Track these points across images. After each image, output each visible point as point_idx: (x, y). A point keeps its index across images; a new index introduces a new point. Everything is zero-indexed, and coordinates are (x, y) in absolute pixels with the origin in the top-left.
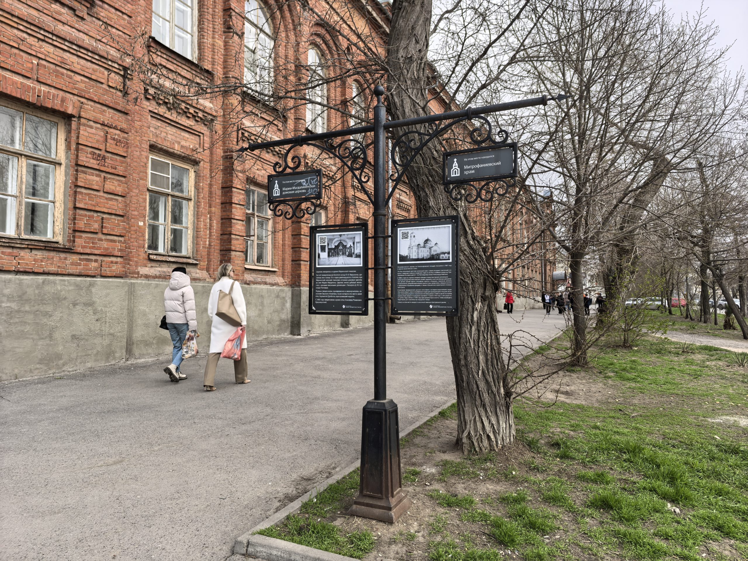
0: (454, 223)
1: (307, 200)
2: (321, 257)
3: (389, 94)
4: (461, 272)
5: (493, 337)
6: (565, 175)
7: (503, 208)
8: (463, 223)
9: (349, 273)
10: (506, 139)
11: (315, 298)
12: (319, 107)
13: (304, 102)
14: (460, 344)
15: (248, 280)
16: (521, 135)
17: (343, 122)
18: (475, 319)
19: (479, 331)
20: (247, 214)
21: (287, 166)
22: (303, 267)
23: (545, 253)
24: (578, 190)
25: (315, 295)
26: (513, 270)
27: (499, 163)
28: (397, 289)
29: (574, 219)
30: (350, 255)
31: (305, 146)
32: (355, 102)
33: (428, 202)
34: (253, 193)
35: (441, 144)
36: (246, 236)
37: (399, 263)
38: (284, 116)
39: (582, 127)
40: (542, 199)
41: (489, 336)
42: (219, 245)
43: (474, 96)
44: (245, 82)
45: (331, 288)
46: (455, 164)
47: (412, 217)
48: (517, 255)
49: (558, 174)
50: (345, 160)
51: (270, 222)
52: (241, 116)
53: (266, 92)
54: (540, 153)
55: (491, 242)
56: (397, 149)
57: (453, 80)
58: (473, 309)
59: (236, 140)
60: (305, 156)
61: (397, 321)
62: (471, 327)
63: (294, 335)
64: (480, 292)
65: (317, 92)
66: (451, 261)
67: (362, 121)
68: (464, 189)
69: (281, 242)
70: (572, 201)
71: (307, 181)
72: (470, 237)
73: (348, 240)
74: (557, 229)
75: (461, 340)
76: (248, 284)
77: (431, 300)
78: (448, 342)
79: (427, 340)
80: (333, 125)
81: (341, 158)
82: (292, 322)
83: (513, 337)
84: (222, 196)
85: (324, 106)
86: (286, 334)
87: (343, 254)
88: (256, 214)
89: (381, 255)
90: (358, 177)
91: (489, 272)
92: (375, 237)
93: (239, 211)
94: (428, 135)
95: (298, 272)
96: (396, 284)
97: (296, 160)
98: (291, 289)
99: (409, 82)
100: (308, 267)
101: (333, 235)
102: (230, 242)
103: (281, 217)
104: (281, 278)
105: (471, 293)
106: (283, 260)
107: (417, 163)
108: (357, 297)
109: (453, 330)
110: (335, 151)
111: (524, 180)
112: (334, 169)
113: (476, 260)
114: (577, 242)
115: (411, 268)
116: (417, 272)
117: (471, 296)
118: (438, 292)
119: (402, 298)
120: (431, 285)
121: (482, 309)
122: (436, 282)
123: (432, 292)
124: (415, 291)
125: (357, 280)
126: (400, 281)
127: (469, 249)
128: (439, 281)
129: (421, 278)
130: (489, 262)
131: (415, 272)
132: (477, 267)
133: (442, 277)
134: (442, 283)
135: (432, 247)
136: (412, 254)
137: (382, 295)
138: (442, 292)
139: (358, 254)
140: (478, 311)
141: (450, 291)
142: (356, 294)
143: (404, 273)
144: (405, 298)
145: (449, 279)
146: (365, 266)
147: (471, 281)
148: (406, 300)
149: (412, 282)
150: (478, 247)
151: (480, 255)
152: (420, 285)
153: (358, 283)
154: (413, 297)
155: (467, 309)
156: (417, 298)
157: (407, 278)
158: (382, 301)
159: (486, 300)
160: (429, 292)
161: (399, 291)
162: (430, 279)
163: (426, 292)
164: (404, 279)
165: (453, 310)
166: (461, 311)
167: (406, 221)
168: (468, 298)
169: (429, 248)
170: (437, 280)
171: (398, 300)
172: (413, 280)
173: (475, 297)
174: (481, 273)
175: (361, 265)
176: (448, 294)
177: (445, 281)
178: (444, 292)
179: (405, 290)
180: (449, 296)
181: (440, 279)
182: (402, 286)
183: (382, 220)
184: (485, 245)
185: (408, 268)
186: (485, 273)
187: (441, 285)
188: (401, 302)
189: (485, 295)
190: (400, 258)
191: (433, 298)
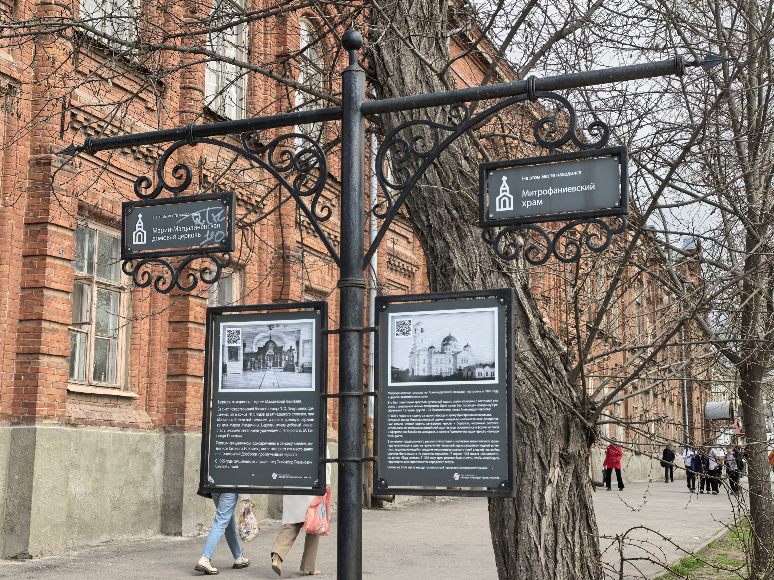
0: (503, 304)
1: (201, 253)
2: (229, 370)
3: (372, 46)
4: (518, 404)
5: (586, 541)
6: (724, 209)
7: (603, 272)
8: (520, 304)
9: (287, 405)
10: (605, 138)
11: (213, 457)
12: (230, 68)
13: (201, 57)
14: (517, 555)
15: (74, 415)
16: (636, 130)
17: (279, 99)
18: (548, 502)
19: (556, 528)
20: (77, 278)
21: (162, 185)
22: (190, 390)
23: (689, 366)
24: (751, 241)
25: (213, 451)
26: (625, 400)
27: (592, 187)
28: (385, 438)
29: (744, 298)
30: (290, 368)
31: (200, 145)
32: (305, 58)
33: (450, 261)
34: (91, 236)
35: (476, 144)
36: (73, 324)
37: (390, 384)
38: (160, 83)
39: (755, 117)
40: (680, 256)
41: (577, 539)
42: (15, 342)
43: (542, 53)
44: (82, 16)
45: (248, 437)
46: (505, 187)
47: (419, 290)
48: (631, 370)
49: (712, 207)
50: (282, 175)
51: (125, 296)
52: (72, 84)
53: (124, 37)
54: (674, 166)
55: (578, 343)
56: (388, 152)
57: (500, 22)
58: (544, 481)
59: (58, 128)
60: (202, 164)
61: (386, 504)
62: (539, 519)
63: (168, 534)
64: (558, 445)
65: (228, 38)
66: (496, 381)
67: (319, 96)
68: (523, 236)
69: (146, 337)
70: (741, 261)
71: (203, 215)
72: (535, 331)
73: (284, 337)
74: (711, 316)
75: (520, 547)
76: (73, 425)
77: (458, 463)
78: (492, 549)
79: (449, 546)
80: (260, 104)
81: (275, 171)
82: (165, 507)
83: (626, 541)
84: (26, 241)
85: (241, 66)
86: (150, 531)
87: (275, 365)
88: (95, 279)
89: (354, 368)
90: (309, 207)
91: (575, 405)
92: (343, 332)
93: (59, 271)
94: (449, 129)
95: (180, 400)
96: (385, 430)
97: (182, 172)
98: (163, 436)
99: (412, 24)
100: (202, 390)
101: (256, 327)
102: (39, 336)
103: (148, 289)
104: (144, 413)
105: (540, 448)
106: (150, 375)
107: (428, 183)
108: (302, 456)
109: (503, 525)
110: (263, 156)
111: (643, 219)
112: (261, 190)
113: (549, 379)
114: (752, 344)
115: (415, 395)
116: (427, 404)
117: (539, 455)
118: (471, 446)
119: (396, 458)
120: (457, 432)
121: (563, 482)
122: (468, 426)
123: (458, 446)
124: (424, 444)
125: (303, 420)
126: (393, 422)
127: (533, 356)
128: (474, 423)
129: (436, 418)
130: (574, 384)
131: (424, 404)
132: (550, 393)
133: (479, 415)
134: (479, 427)
135: (459, 353)
136: (418, 367)
137: (355, 451)
138: (480, 446)
139: (306, 365)
140: (554, 486)
141: (496, 444)
142: (301, 449)
143: (401, 407)
144: (403, 458)
145: (492, 419)
146: (322, 391)
147: (539, 423)
148: (405, 462)
149: (418, 424)
150: (552, 352)
151: (556, 370)
152: (434, 432)
153: (304, 425)
154: (420, 456)
155: (531, 481)
156: (428, 458)
157: (408, 416)
158: (355, 464)
159: (570, 463)
160: (453, 446)
161: (390, 444)
162: (455, 419)
163: (446, 446)
164: (401, 418)
165: (503, 485)
166: (520, 485)
167: (405, 299)
168: (533, 457)
169: (453, 355)
170: (468, 421)
171: (389, 462)
172: (419, 420)
173: (547, 455)
174: (559, 405)
175: (313, 389)
176: (492, 450)
177: (484, 423)
178: (484, 446)
179: (402, 442)
180: (493, 454)
181: (474, 419)
182: (396, 432)
183: (356, 296)
184: (565, 349)
185: (410, 395)
186: (568, 407)
187: (477, 432)
188: (395, 468)
189: (567, 452)
190: (393, 374)
191: (461, 458)
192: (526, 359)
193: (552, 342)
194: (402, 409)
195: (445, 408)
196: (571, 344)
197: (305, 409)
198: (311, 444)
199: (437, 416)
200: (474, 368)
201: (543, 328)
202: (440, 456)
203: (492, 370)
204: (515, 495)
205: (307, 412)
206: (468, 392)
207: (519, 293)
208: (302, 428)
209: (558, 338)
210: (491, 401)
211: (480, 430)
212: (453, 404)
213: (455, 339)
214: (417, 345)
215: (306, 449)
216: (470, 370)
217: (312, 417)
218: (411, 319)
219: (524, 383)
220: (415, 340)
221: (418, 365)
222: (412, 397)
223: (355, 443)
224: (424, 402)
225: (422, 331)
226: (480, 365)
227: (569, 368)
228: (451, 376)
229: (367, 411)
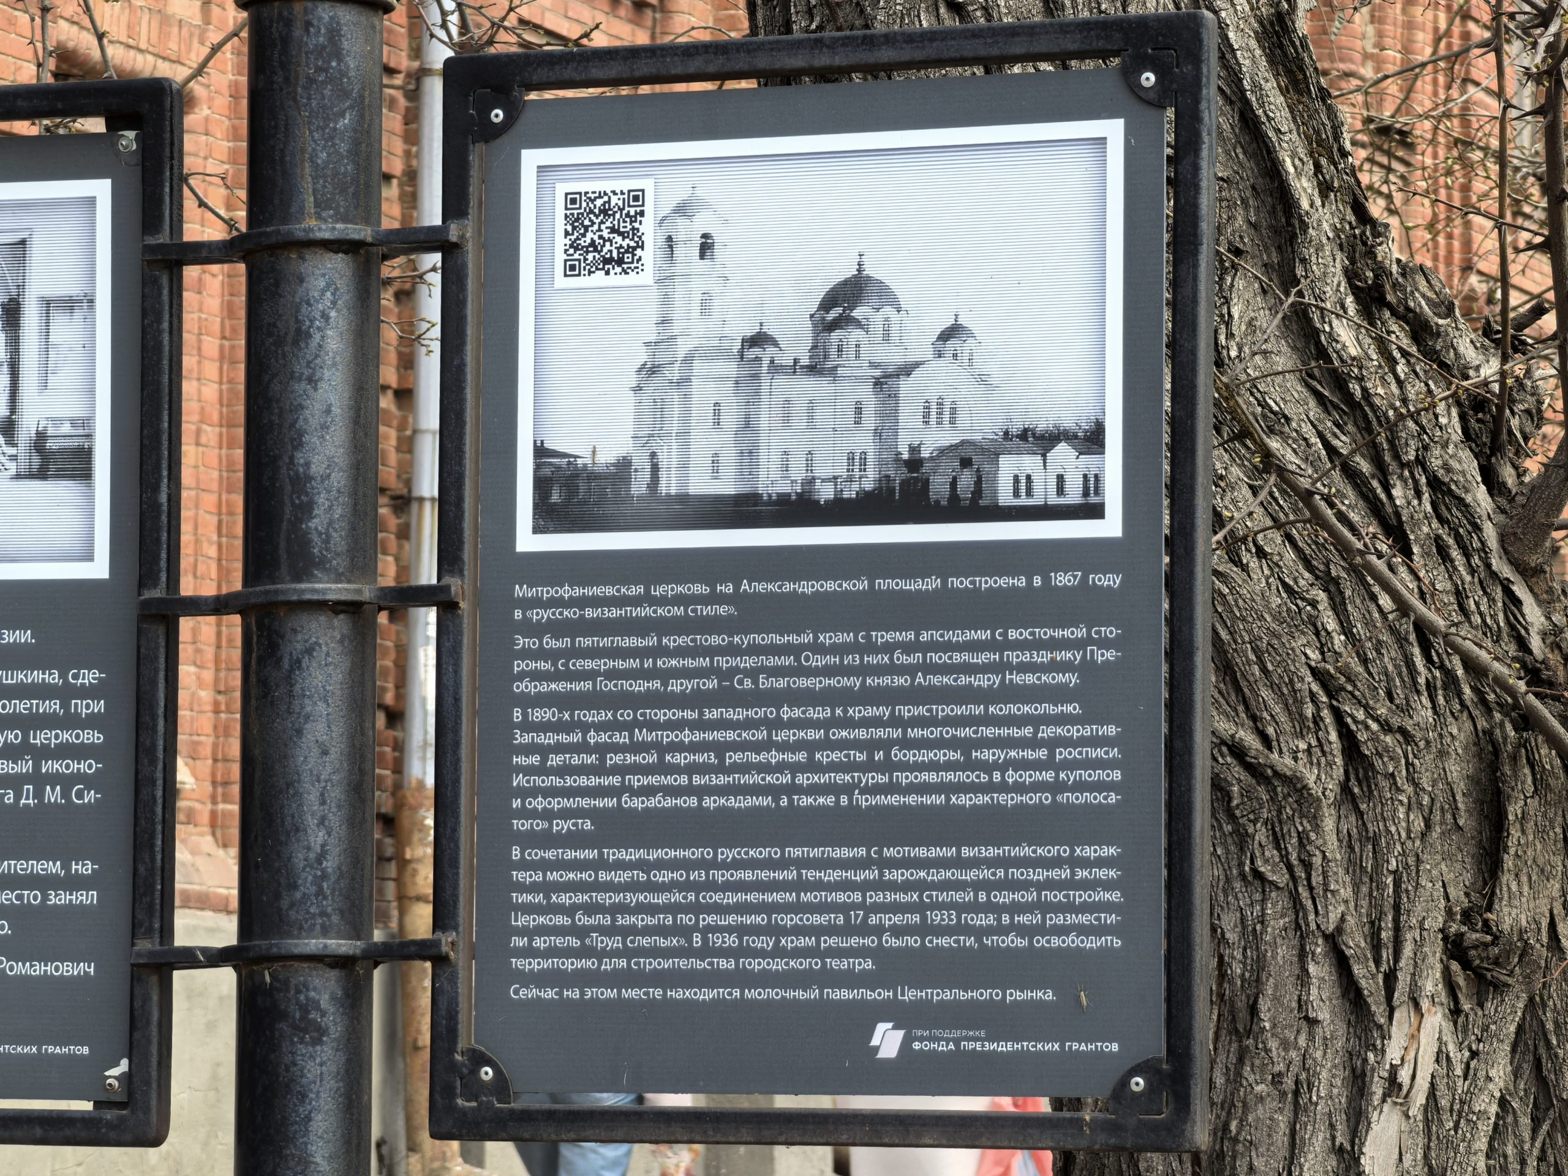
0: (1155, 101)
8: (1250, 119)
28: (499, 835)
37: (528, 540)
58: (1358, 1080)
66: (1111, 526)
72: (1327, 272)
77: (893, 967)
96: (500, 791)
105: (1342, 904)
115: (663, 601)
116: (733, 650)
117: (1333, 940)
118: (970, 875)
119: (559, 941)
120: (894, 800)
121: (1461, 1086)
122: (950, 766)
123: (896, 875)
124: (714, 864)
125: (39, 738)
126: (544, 751)
127: (1314, 409)
128: (987, 755)
129: (778, 724)
130: (1534, 560)
131: (711, 652)
132: (1403, 608)
133: (1013, 709)
134: (1011, 776)
135: (907, 370)
136: (685, 445)
137: (329, 905)
138: (1016, 873)
139: (62, 435)
140: (1415, 1110)
141: (1101, 862)
142: (33, 897)
143: (589, 664)
144: (598, 941)
145: (1087, 731)
146: (146, 576)
147: (1339, 772)
148: (607, 965)
149: (680, 759)
150: (1415, 389)
151: (1435, 483)
152: (766, 801)
153: (51, 766)
154: (685, 932)
155: (1289, 1083)
156: (731, 941)
157: (626, 715)
158: (333, 975)
159: (1499, 988)
160: (872, 874)
161: (524, 865)
162: (880, 733)
163: (834, 875)
164: (585, 728)
165: (1138, 1083)
166: (1228, 1106)
167: (613, 72)
168: (1303, 956)
169: (878, 383)
170: (953, 744)
171: (517, 963)
172: (686, 736)
173: (1376, 946)
174: (1449, 675)
175: (99, 569)
176: (1080, 897)
177: (1042, 753)
178: (1040, 875)
179: (592, 854)
180: (1084, 919)
181: (989, 732)
182: (556, 804)
183: (338, 55)
184: (1490, 369)
185: (636, 601)
186: (1499, 682)
187: (1002, 798)
188: (550, 994)
189: (1487, 927)
190: (541, 485)
191: (912, 941)
192: (1277, 422)
193: (1420, 330)
194: (591, 675)
195: (828, 671)
196: (1519, 346)
197: (53, 678)
198: (85, 868)
199: (786, 713)
200: (993, 452)
201: (1371, 253)
202: (798, 931)
203: (1088, 462)
204: (1201, 1136)
205: (66, 693)
206: (955, 582)
207: (1246, 63)
208: (39, 780)
209: (1449, 311)
210: (1080, 633)
211: (1020, 788)
212: (871, 648)
213: (886, 296)
214: (676, 328)
215: (59, 898)
216: (966, 463)
217: (91, 722)
218: (647, 184)
219: (1261, 553)
220: (666, 299)
221: (684, 435)
222: (646, 611)
223: (330, 864)
224: (715, 640)
225: (706, 247)
226: (1024, 435)
227: (1508, 475)
228: (865, 498)
229: (400, 747)
